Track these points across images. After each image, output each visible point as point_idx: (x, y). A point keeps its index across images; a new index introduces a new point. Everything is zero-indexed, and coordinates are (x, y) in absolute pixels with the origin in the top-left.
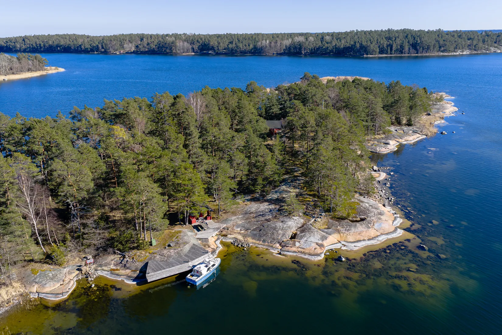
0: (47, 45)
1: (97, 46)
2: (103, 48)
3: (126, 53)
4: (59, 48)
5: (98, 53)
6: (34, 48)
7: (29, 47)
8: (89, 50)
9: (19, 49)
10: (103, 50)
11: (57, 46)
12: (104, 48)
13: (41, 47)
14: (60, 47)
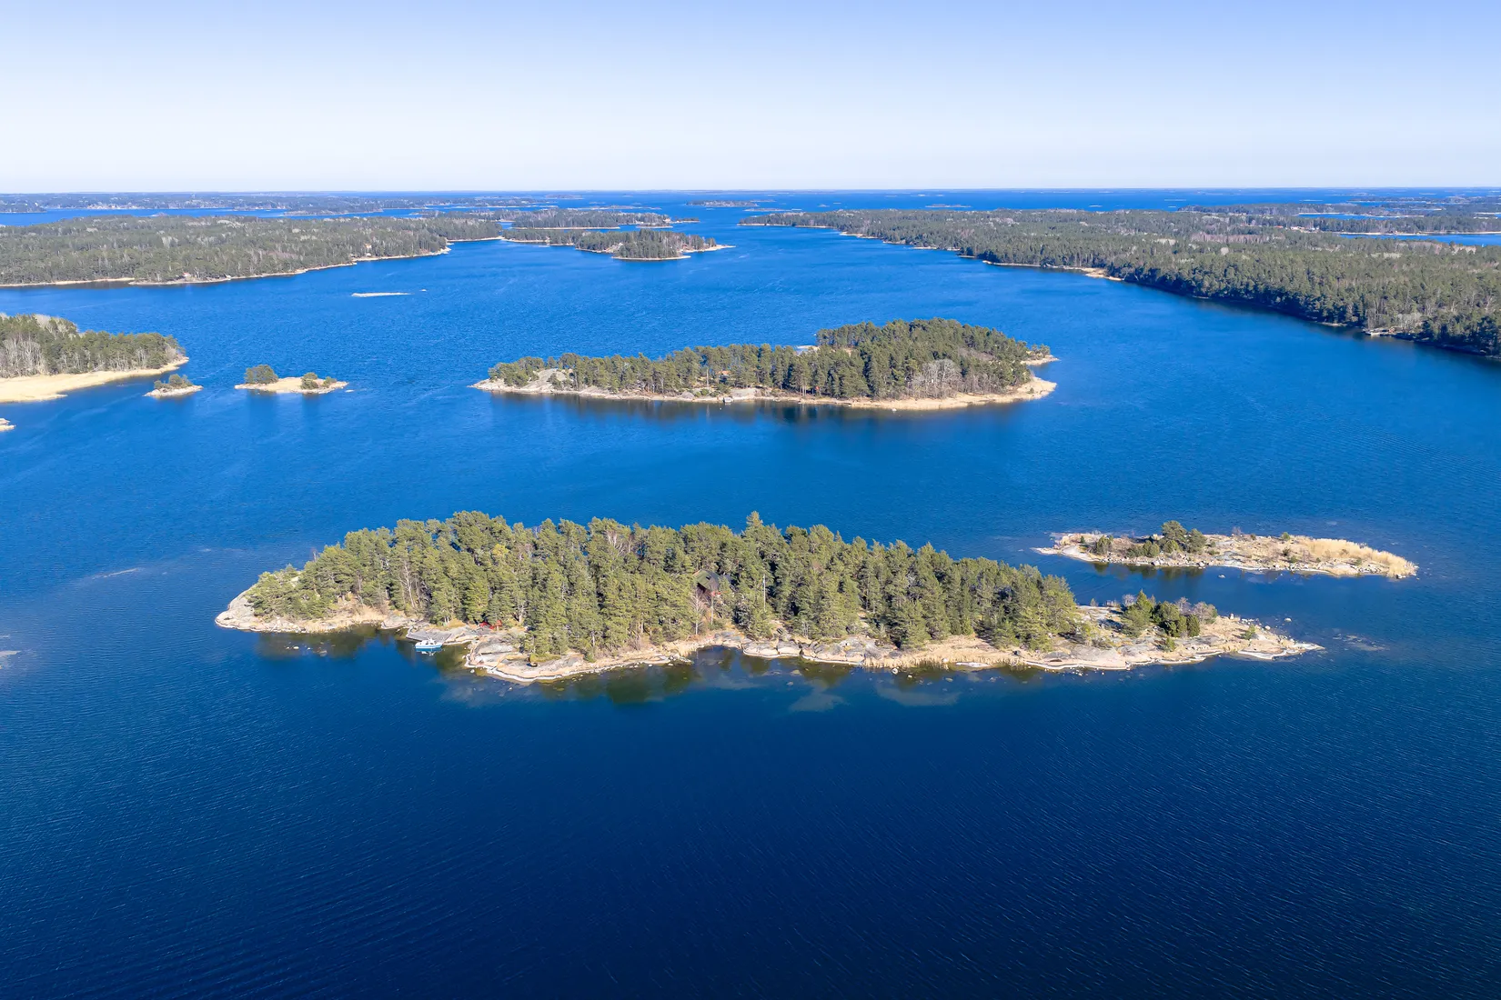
0: (1261, 288)
1: (1345, 307)
2: (1356, 314)
3: (1398, 337)
4: (1278, 299)
5: (1340, 325)
6: (1235, 292)
7: (1226, 288)
8: (1325, 314)
9: (1204, 290)
10: (1355, 319)
11: (1280, 293)
12: (1358, 315)
13: (1247, 292)
14: (1281, 296)
